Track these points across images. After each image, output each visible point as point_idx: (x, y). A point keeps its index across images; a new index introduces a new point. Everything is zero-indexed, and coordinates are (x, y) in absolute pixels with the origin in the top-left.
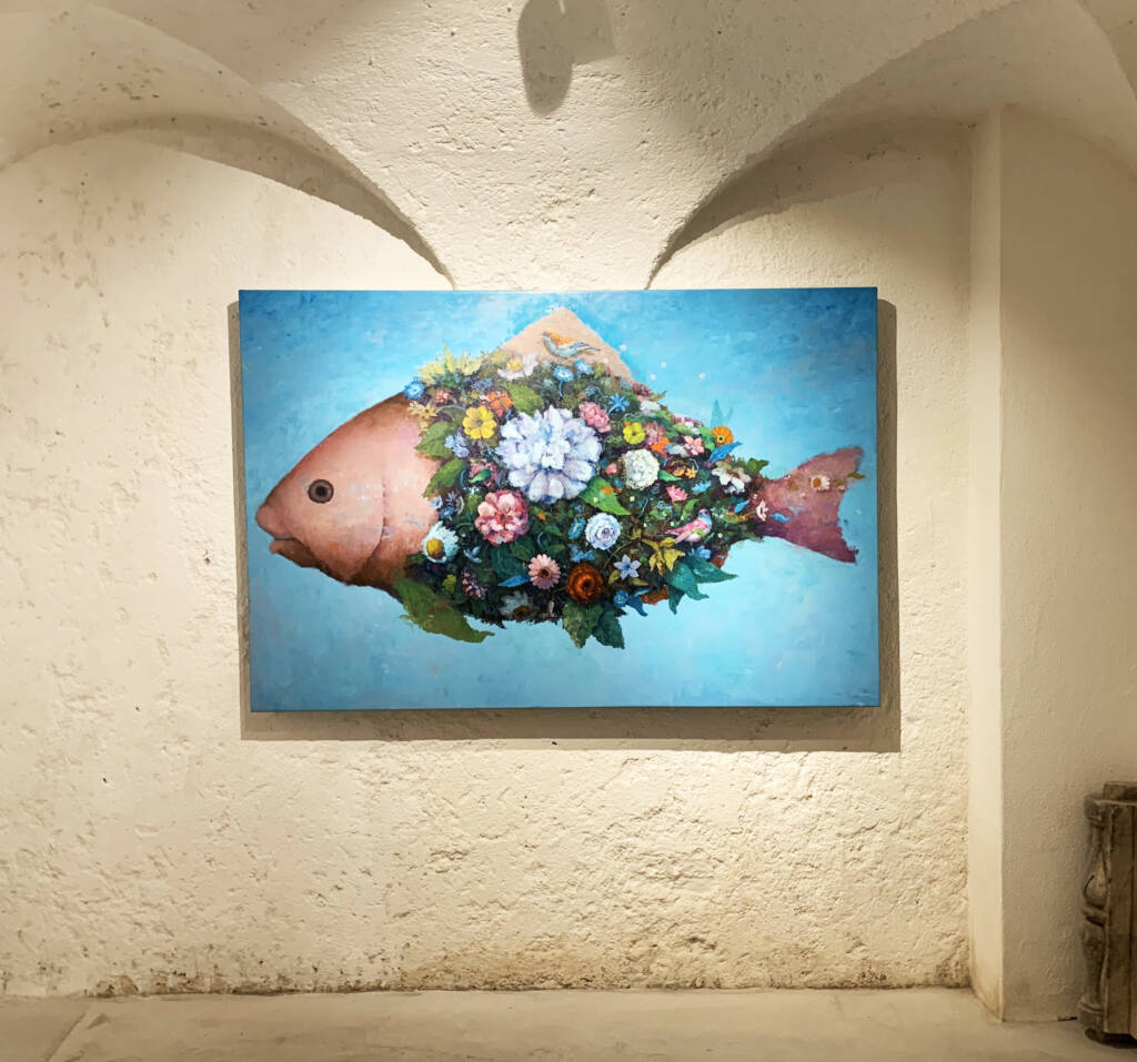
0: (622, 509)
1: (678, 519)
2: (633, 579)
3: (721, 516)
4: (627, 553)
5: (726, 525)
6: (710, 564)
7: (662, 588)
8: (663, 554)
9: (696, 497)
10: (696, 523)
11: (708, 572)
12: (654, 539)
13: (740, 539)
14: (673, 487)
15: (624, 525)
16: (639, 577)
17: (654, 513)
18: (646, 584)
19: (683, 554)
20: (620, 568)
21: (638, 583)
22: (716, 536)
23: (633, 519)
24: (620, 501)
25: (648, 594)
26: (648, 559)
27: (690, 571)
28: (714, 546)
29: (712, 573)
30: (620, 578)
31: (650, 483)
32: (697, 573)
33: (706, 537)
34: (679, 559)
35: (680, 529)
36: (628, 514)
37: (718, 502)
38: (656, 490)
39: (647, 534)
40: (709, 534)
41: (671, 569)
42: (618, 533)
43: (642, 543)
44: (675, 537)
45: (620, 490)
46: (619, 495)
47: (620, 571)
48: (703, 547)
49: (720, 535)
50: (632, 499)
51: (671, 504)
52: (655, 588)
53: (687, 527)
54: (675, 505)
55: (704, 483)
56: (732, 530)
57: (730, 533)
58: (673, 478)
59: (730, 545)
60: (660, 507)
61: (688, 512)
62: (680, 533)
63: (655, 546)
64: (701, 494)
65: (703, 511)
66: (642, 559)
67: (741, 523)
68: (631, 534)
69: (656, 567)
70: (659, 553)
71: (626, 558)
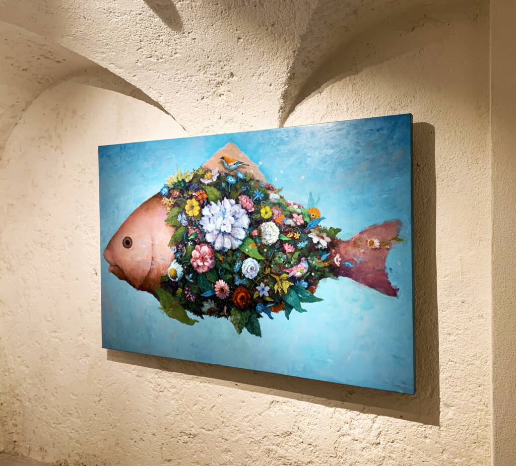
0: (261, 256)
1: (289, 263)
2: (266, 297)
3: (314, 262)
4: (263, 282)
5: (316, 268)
6: (308, 291)
7: (281, 303)
8: (281, 283)
9: (300, 250)
10: (299, 266)
11: (306, 296)
12: (277, 275)
13: (324, 277)
14: (287, 244)
15: (261, 265)
16: (269, 296)
17: (277, 259)
18: (273, 301)
19: (293, 284)
20: (259, 290)
21: (268, 299)
22: (311, 274)
23: (265, 261)
24: (259, 251)
25: (274, 306)
26: (274, 285)
27: (296, 296)
28: (309, 280)
29: (308, 297)
30: (259, 296)
31: (275, 242)
32: (300, 296)
33: (305, 274)
34: (290, 287)
35: (290, 269)
36: (263, 259)
37: (312, 254)
38: (277, 246)
39: (273, 271)
40: (307, 273)
41: (286, 293)
42: (258, 270)
43: (270, 276)
44: (288, 273)
45: (259, 245)
46: (259, 248)
47: (259, 292)
48: (303, 280)
49: (313, 274)
50: (265, 250)
51: (286, 254)
52: (277, 303)
53: (294, 268)
54: (288, 254)
55: (304, 242)
56: (321, 271)
57: (319, 273)
58: (287, 239)
59: (318, 280)
60: (280, 255)
61: (295, 259)
62: (291, 271)
63: (277, 278)
64: (302, 249)
65: (303, 259)
66: (270, 285)
67: (325, 267)
68: (264, 271)
69: (278, 291)
70: (280, 283)
71: (262, 285)
